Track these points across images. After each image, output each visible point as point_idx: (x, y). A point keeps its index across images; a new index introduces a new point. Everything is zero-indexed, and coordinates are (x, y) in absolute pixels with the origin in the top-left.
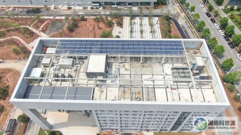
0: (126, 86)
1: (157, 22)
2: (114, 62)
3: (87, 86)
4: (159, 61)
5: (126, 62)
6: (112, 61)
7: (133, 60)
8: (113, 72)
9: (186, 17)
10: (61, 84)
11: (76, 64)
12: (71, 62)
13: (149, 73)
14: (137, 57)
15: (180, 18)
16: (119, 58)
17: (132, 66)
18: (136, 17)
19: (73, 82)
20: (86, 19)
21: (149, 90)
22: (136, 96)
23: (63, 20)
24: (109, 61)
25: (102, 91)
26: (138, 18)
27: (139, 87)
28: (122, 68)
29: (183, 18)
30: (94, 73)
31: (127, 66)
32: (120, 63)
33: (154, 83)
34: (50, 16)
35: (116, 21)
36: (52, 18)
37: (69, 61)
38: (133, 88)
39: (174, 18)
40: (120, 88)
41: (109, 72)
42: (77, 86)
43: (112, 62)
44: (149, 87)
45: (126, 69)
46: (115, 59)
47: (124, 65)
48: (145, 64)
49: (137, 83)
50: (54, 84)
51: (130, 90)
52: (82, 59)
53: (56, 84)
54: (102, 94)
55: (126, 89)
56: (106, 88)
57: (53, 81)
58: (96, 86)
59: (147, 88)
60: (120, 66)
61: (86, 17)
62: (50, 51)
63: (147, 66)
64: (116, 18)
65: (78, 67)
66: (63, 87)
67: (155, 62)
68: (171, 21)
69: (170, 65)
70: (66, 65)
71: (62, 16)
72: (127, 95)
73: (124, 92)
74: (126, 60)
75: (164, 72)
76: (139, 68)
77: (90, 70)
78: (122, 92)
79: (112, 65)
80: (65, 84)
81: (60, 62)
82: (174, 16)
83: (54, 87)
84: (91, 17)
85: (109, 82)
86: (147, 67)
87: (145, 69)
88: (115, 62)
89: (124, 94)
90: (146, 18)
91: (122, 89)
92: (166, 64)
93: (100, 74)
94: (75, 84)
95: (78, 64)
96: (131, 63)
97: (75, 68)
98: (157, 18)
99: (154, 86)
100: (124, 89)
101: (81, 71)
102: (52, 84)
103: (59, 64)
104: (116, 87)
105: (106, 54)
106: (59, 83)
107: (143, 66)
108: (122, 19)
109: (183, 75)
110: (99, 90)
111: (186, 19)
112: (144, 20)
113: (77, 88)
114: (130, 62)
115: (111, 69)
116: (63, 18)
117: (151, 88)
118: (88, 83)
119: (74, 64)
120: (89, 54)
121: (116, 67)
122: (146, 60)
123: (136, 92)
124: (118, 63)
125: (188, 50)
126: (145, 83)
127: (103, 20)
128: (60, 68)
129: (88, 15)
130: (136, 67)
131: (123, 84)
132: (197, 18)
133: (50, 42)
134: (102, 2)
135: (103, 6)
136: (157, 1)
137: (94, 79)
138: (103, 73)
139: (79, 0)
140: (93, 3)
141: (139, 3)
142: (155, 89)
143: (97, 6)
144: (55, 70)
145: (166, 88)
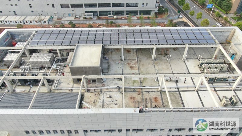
3: (72, 91)
5: (131, 59)
12: (49, 57)
17: (141, 63)
31: (133, 63)
32: (122, 61)
33: (177, 85)
37: (46, 56)
38: (146, 92)
42: (56, 92)
45: (132, 68)
48: (159, 61)
49: (151, 85)
51: (141, 95)
58: (86, 92)
60: (123, 64)
63: (163, 62)
65: (59, 65)
67: (174, 58)
73: (132, 98)
75: (188, 70)
76: (151, 66)
78: (128, 98)
83: (19, 93)
87: (160, 66)
91: (129, 94)
92: (189, 60)
94: (52, 88)
99: (178, 89)
102: (15, 89)
104: (118, 92)
105: (102, 45)
117: (174, 91)
118: (73, 86)
128: (32, 68)
130: (146, 64)
133: (22, 36)
134: (96, 12)
135: (98, 16)
136: (158, 11)
137: (83, 76)
138: (98, 67)
139: (70, 10)
140: (86, 12)
141: (138, 12)
142: (181, 92)
143: (91, 15)
144: (24, 71)
145: (197, 92)
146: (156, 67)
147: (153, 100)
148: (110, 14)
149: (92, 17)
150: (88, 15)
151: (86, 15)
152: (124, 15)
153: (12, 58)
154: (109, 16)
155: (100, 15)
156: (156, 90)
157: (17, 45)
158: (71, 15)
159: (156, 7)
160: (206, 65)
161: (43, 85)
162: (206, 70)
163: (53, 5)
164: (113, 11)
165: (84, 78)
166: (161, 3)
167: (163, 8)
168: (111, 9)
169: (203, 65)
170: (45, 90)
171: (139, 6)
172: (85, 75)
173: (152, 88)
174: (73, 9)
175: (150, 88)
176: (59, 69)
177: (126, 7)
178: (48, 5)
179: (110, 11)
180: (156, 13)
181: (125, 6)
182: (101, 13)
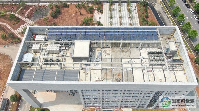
0: (108, 69)
1: (135, 8)
2: (96, 47)
3: (73, 69)
4: (137, 46)
5: (107, 47)
6: (95, 46)
7: (114, 46)
8: (96, 57)
9: (162, 3)
10: (50, 68)
11: (62, 49)
12: (59, 48)
13: (128, 57)
14: (117, 43)
15: (156, 4)
16: (101, 43)
17: (113, 51)
18: (116, 4)
19: (61, 65)
20: (68, 5)
21: (128, 72)
22: (117, 77)
23: (47, 6)
24: (92, 47)
25: (87, 74)
26: (117, 4)
27: (119, 70)
28: (103, 52)
29: (160, 4)
30: (79, 57)
31: (108, 51)
32: (102, 49)
33: (132, 66)
34: (34, 3)
35: (96, 7)
36: (36, 4)
37: (56, 47)
38: (114, 70)
39: (151, 3)
40: (102, 70)
41: (92, 56)
42: (65, 69)
43: (95, 48)
44: (128, 69)
45: (107, 54)
46: (97, 44)
47: (105, 50)
48: (124, 49)
49: (117, 66)
50: (44, 68)
51: (111, 72)
52: (67, 45)
53: (46, 67)
54: (87, 76)
55: (108, 71)
56: (90, 70)
57: (43, 65)
58: (81, 69)
59: (126, 71)
60: (102, 51)
61: (68, 4)
62: (39, 38)
63: (126, 50)
64: (96, 4)
65: (64, 52)
66: (53, 70)
67: (133, 47)
68: (148, 7)
69: (147, 49)
70: (54, 51)
71: (45, 2)
72: (109, 76)
73: (106, 74)
74: (107, 46)
75: (141, 56)
76: (119, 53)
77: (76, 55)
78: (104, 74)
79: (94, 50)
80: (53, 67)
81: (49, 48)
82: (151, 2)
83: (44, 70)
84: (73, 4)
85: (92, 65)
86: (126, 52)
87: (124, 53)
88: (98, 47)
89: (106, 76)
90: (124, 4)
91: (105, 71)
92: (143, 49)
93: (84, 59)
94: (62, 67)
95: (64, 49)
96: (112, 48)
97: (62, 53)
98: (135, 4)
99: (132, 68)
100: (106, 72)
101: (67, 56)
102: (42, 67)
103: (48, 49)
104: (99, 70)
105: (89, 41)
106: (48, 66)
107: (122, 51)
108: (102, 5)
109: (157, 58)
110: (84, 73)
111: (163, 5)
112: (122, 6)
113: (65, 70)
114: (110, 47)
115: (94, 54)
116: (47, 4)
117: (129, 70)
118: (74, 66)
119: (61, 49)
120: (74, 40)
121: (98, 51)
122: (125, 45)
123: (116, 74)
124: (100, 48)
125: (163, 36)
126: (125, 66)
127: (84, 6)
128: (49, 53)
129: (69, 2)
130: (116, 52)
131: (105, 66)
132: (173, 4)
133: (38, 30)
137: (80, 63)
138: (88, 57)
142: (133, 71)
145: (143, 71)
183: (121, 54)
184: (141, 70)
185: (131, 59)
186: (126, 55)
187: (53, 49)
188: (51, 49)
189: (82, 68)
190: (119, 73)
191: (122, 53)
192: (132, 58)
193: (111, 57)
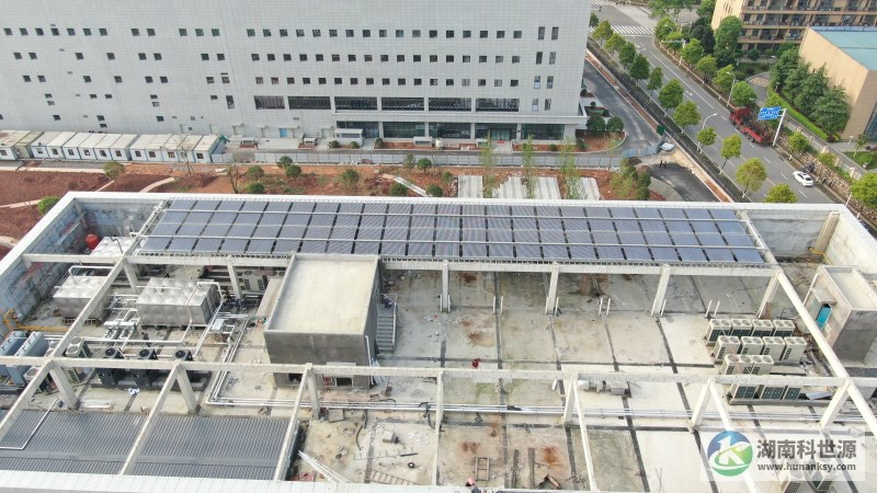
3: (268, 413)
5: (476, 306)
10: (130, 404)
12: (203, 294)
17: (507, 322)
22: (537, 470)
27: (547, 426)
30: (308, 336)
31: (481, 322)
32: (445, 312)
33: (626, 407)
37: (191, 290)
38: (517, 426)
40: (444, 425)
42: (216, 414)
45: (477, 338)
48: (569, 318)
49: (538, 401)
51: (500, 436)
55: (478, 433)
57: (94, 386)
58: (316, 418)
65: (233, 321)
67: (622, 308)
70: (173, 310)
73: (470, 447)
76: (542, 334)
78: (454, 448)
81: (149, 292)
83: (92, 412)
87: (572, 336)
91: (459, 432)
92: (675, 318)
97: (217, 326)
99: (629, 420)
105: (377, 257)
118: (272, 397)
119: (215, 306)
120: (294, 254)
124: (436, 309)
130: (523, 327)
134: (375, 124)
135: (381, 140)
136: (587, 125)
137: (308, 366)
138: (358, 336)
139: (287, 116)
140: (341, 125)
141: (519, 128)
142: (639, 434)
143: (356, 136)
144: (117, 337)
145: (696, 433)
146: (558, 339)
147: (539, 457)
148: (421, 133)
149: (359, 140)
150: (344, 135)
151: (338, 136)
152: (469, 137)
153: (80, 292)
154: (416, 139)
155: (386, 136)
156: (552, 422)
157: (99, 247)
158: (289, 134)
159: (581, 112)
160: (729, 337)
161: (176, 388)
162: (729, 357)
163: (230, 99)
164: (430, 124)
165: (310, 373)
166: (601, 98)
167: (606, 114)
168: (427, 116)
169: (720, 337)
170: (178, 404)
171: (521, 107)
172: (314, 363)
173: (538, 415)
174: (297, 112)
175: (534, 415)
176: (231, 333)
177: (477, 110)
178: (214, 97)
179: (423, 123)
180: (579, 133)
181: (473, 107)
182: (391, 129)
183: (554, 338)
184: (686, 430)
185: (616, 365)
186: (582, 344)
187: (168, 302)
188: (155, 301)
189: (323, 413)
190: (549, 444)
191: (559, 336)
192: (618, 360)
193: (499, 352)
